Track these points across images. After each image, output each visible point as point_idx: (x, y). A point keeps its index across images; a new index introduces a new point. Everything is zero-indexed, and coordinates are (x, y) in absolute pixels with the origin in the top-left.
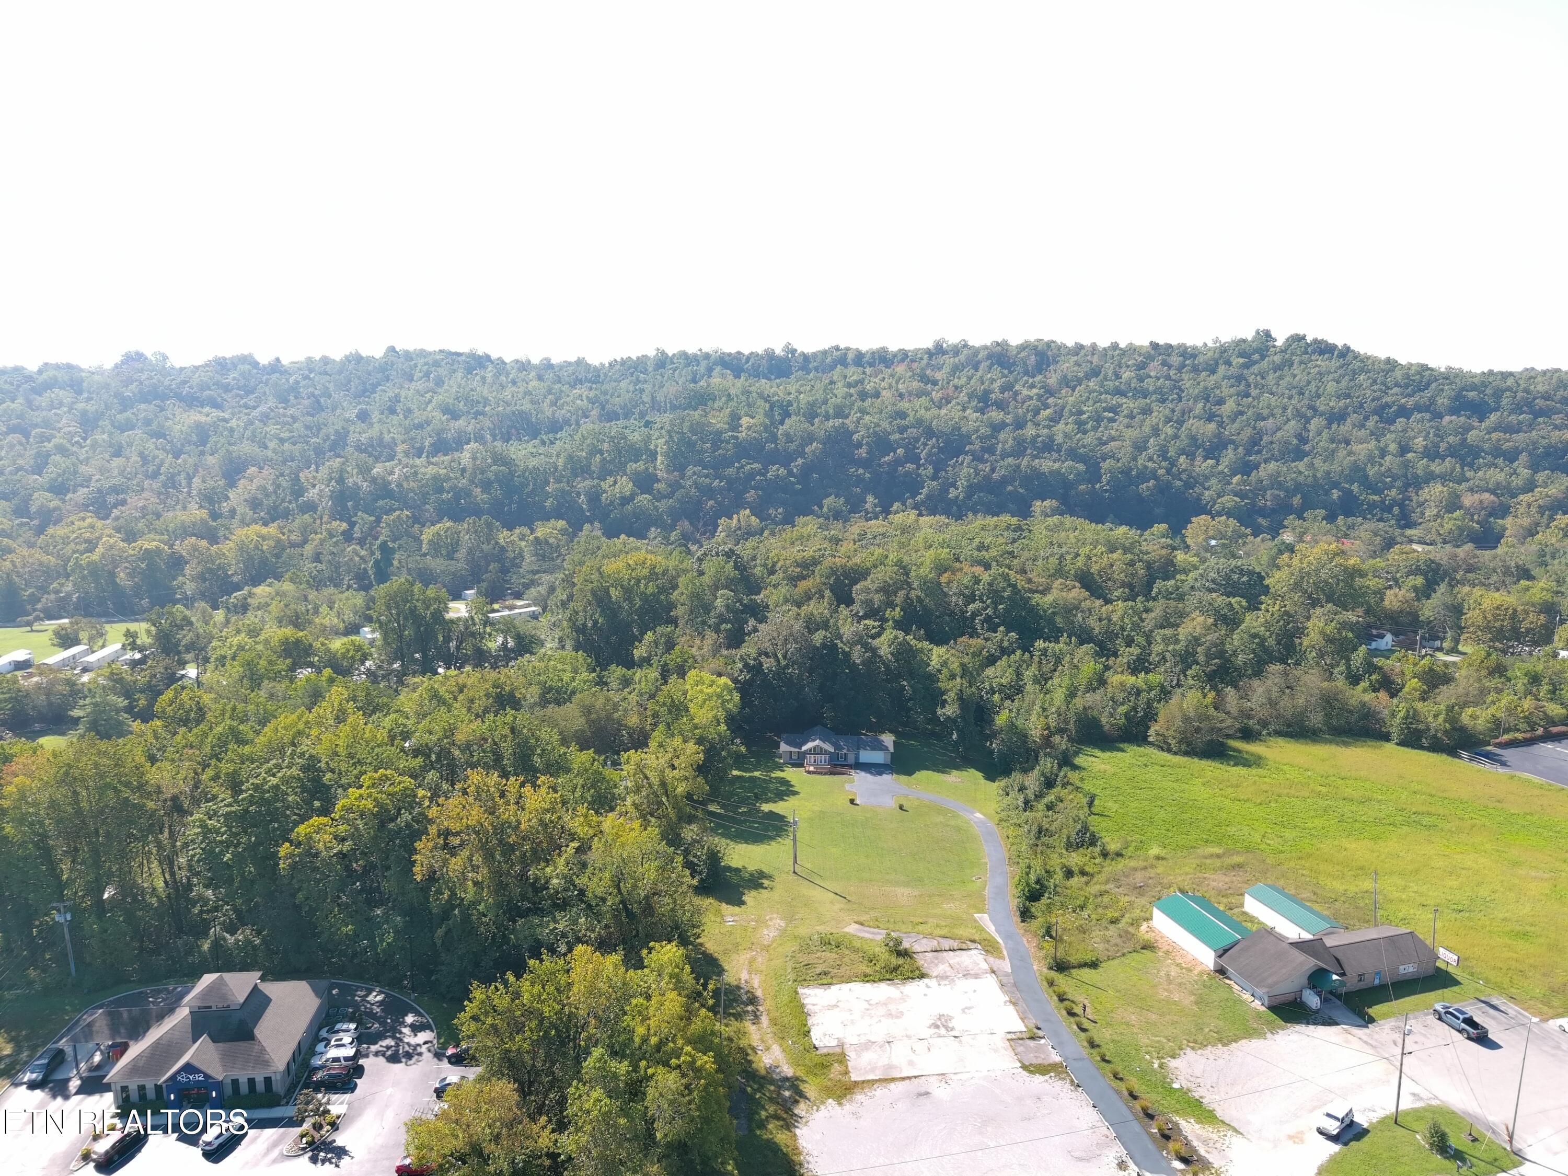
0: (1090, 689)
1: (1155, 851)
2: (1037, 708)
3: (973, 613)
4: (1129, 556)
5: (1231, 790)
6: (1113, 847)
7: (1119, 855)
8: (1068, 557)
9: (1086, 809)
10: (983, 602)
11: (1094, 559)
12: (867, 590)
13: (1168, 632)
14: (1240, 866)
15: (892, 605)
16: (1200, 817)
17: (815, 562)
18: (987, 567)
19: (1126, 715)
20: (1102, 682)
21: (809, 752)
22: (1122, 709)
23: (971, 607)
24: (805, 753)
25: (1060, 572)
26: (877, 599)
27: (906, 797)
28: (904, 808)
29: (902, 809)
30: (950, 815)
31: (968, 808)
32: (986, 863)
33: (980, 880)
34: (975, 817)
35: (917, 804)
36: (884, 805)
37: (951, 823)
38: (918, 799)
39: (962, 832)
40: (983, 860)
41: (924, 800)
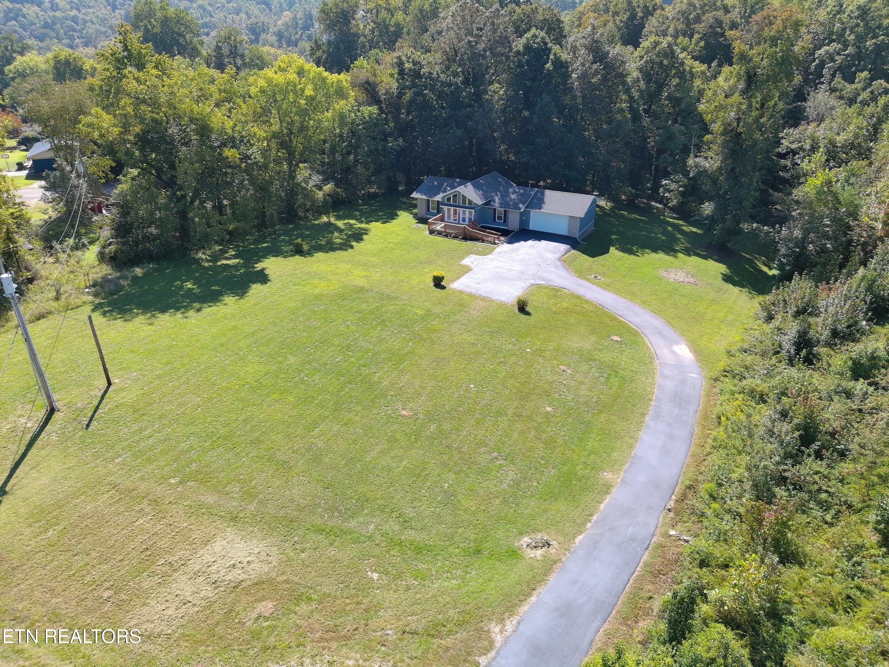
21: (447, 202)
24: (444, 203)
27: (556, 291)
28: (528, 309)
29: (522, 308)
30: (616, 338)
31: (668, 331)
32: (607, 488)
33: (539, 553)
34: (673, 352)
35: (565, 305)
36: (495, 297)
37: (606, 357)
38: (579, 297)
39: (615, 382)
40: (608, 476)
41: (587, 302)
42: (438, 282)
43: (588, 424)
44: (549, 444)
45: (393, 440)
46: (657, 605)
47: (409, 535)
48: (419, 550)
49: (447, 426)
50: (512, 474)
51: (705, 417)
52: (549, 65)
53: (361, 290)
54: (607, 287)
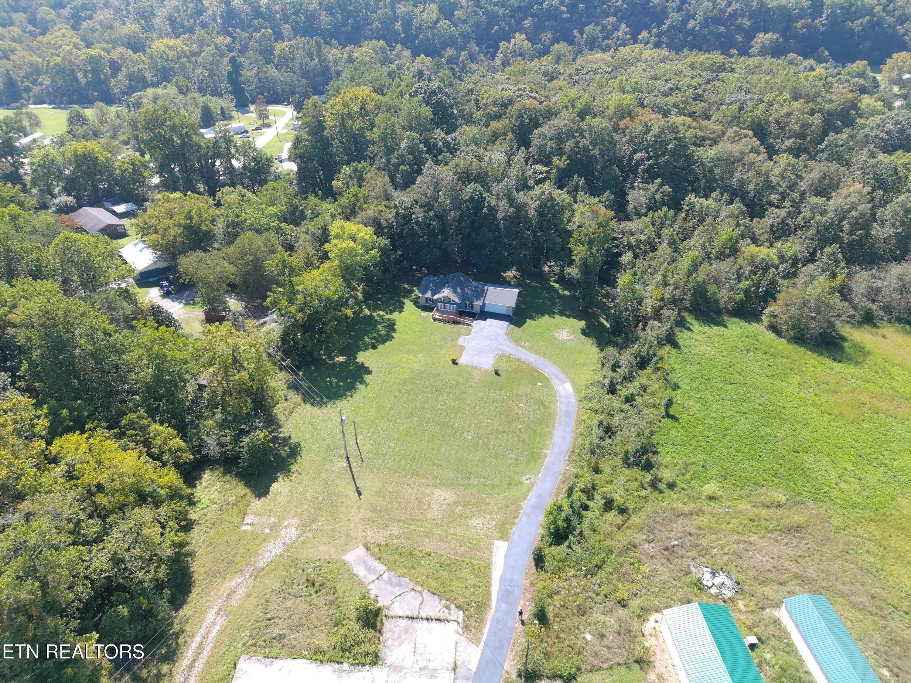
0: (722, 256)
1: (711, 487)
2: (658, 278)
3: (638, 161)
4: (811, 105)
5: (825, 397)
6: (667, 475)
7: (671, 486)
8: (750, 104)
9: (663, 410)
10: (648, 153)
11: (776, 106)
12: (543, 136)
13: (820, 201)
14: (798, 528)
15: (560, 153)
16: (781, 435)
17: (510, 102)
18: (665, 114)
19: (747, 292)
20: (735, 251)
21: (440, 301)
22: (745, 284)
23: (638, 156)
24: (437, 301)
25: (736, 120)
26: (550, 145)
27: (508, 357)
28: (500, 372)
29: (497, 373)
30: (540, 384)
31: (562, 376)
32: (546, 456)
33: (529, 481)
34: (564, 388)
35: (514, 367)
36: (482, 366)
37: (536, 396)
38: (519, 360)
39: (542, 408)
40: (545, 451)
41: (524, 362)
42: (454, 362)
43: (535, 431)
44: (523, 441)
45: (469, 450)
46: (564, 490)
47: (489, 482)
48: (493, 486)
49: (486, 441)
50: (513, 456)
51: (577, 421)
52: (485, 210)
53: (421, 372)
54: (530, 349)
